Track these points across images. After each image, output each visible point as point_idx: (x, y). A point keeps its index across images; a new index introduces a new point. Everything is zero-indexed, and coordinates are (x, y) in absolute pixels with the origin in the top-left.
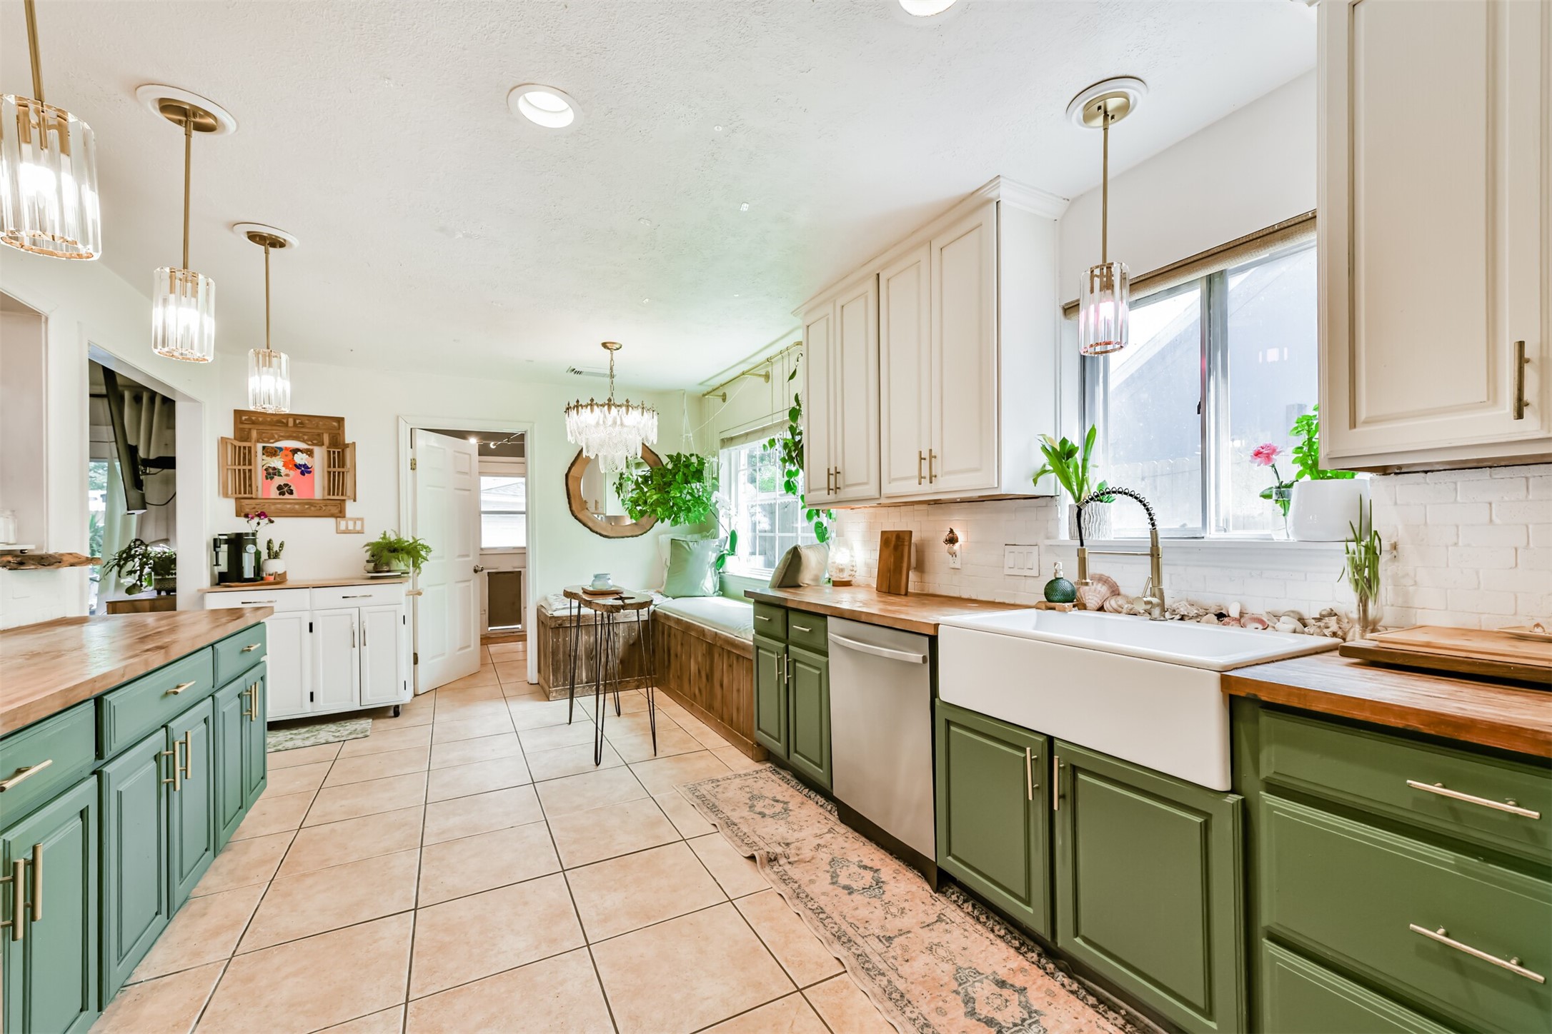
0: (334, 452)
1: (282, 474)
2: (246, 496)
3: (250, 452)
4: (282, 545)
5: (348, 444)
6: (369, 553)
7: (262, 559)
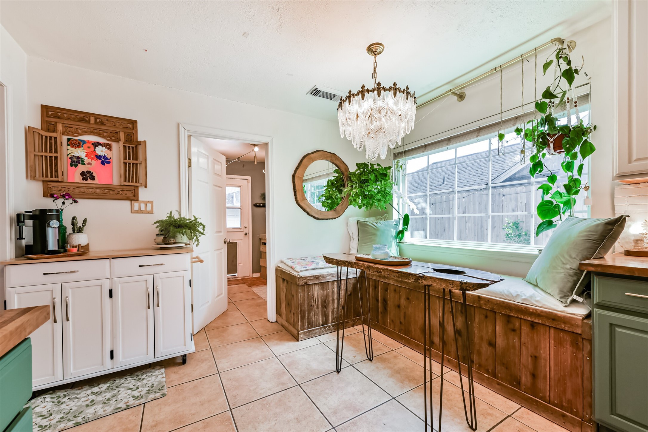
0: (129, 147)
1: (85, 163)
2: (52, 179)
3: (56, 142)
4: (85, 222)
5: (141, 141)
6: (158, 229)
7: (67, 234)
